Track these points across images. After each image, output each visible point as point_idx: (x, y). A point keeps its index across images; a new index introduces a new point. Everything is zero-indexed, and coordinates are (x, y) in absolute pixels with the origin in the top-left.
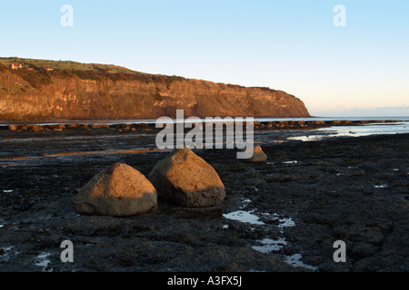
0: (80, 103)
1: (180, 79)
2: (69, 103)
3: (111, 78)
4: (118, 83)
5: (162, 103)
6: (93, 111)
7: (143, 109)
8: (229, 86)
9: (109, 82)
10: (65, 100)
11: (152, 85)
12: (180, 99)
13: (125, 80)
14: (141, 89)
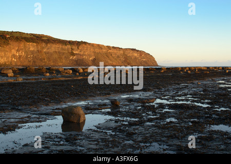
0: (27, 57)
1: (85, 43)
2: (20, 56)
3: (45, 42)
4: (49, 45)
5: (75, 57)
6: (34, 62)
7: (64, 61)
8: (113, 47)
9: (44, 45)
10: (17, 55)
11: (69, 46)
12: (85, 55)
13: (53, 43)
14: (62, 49)
